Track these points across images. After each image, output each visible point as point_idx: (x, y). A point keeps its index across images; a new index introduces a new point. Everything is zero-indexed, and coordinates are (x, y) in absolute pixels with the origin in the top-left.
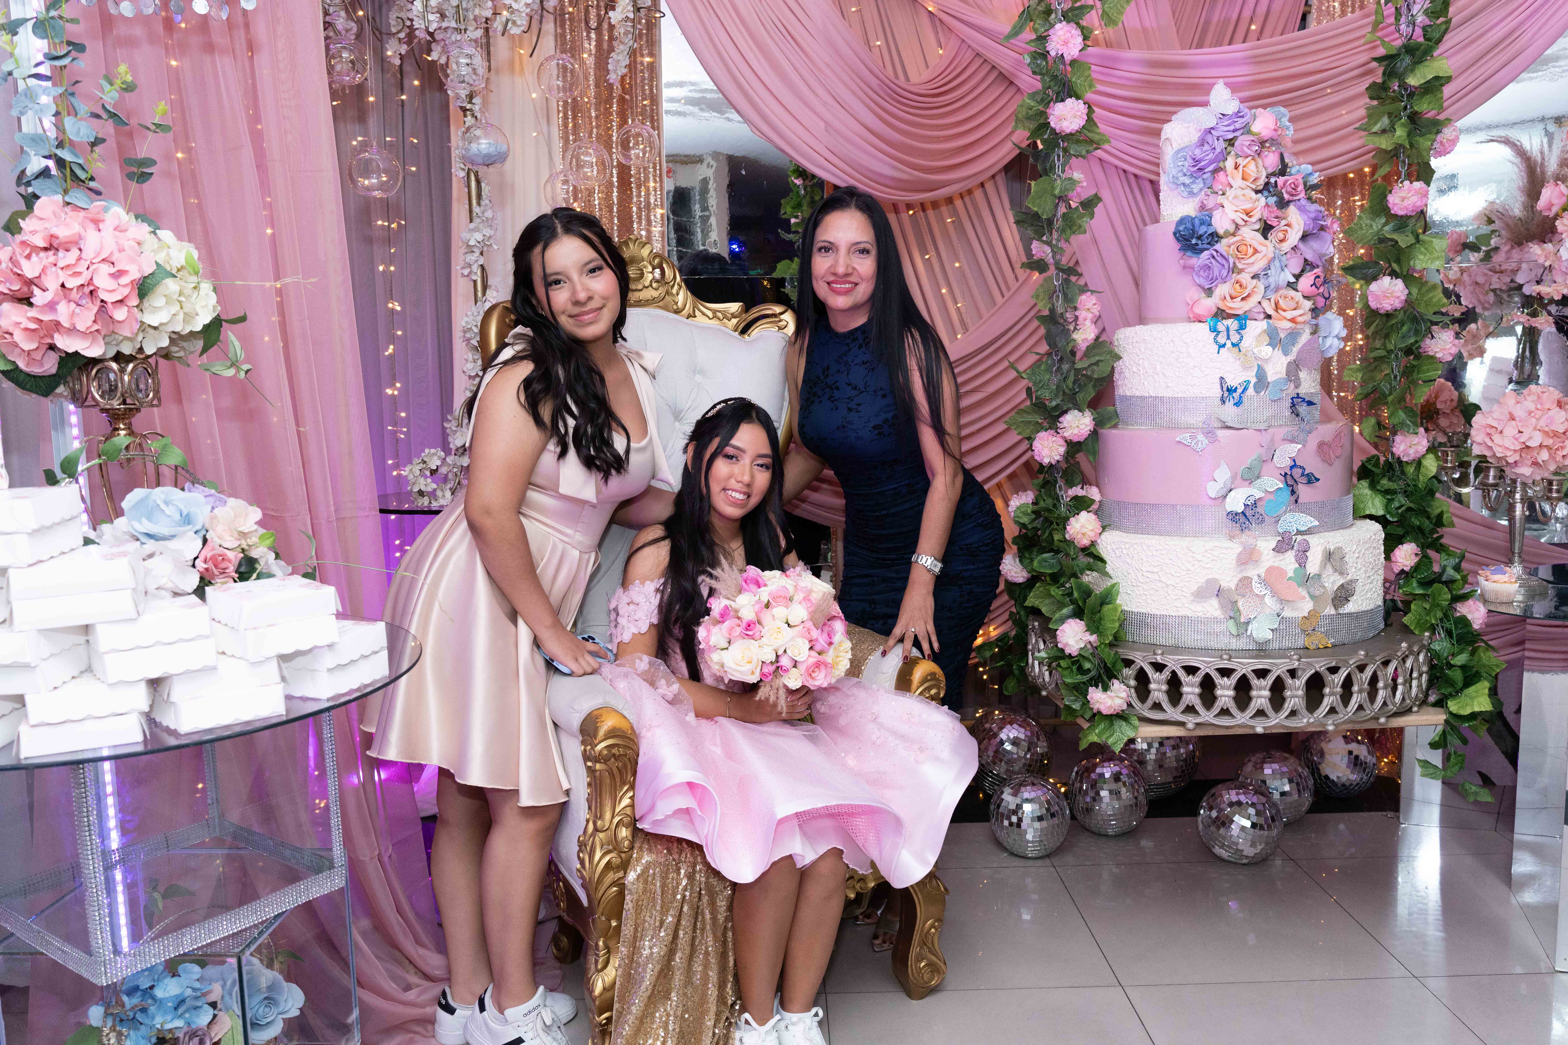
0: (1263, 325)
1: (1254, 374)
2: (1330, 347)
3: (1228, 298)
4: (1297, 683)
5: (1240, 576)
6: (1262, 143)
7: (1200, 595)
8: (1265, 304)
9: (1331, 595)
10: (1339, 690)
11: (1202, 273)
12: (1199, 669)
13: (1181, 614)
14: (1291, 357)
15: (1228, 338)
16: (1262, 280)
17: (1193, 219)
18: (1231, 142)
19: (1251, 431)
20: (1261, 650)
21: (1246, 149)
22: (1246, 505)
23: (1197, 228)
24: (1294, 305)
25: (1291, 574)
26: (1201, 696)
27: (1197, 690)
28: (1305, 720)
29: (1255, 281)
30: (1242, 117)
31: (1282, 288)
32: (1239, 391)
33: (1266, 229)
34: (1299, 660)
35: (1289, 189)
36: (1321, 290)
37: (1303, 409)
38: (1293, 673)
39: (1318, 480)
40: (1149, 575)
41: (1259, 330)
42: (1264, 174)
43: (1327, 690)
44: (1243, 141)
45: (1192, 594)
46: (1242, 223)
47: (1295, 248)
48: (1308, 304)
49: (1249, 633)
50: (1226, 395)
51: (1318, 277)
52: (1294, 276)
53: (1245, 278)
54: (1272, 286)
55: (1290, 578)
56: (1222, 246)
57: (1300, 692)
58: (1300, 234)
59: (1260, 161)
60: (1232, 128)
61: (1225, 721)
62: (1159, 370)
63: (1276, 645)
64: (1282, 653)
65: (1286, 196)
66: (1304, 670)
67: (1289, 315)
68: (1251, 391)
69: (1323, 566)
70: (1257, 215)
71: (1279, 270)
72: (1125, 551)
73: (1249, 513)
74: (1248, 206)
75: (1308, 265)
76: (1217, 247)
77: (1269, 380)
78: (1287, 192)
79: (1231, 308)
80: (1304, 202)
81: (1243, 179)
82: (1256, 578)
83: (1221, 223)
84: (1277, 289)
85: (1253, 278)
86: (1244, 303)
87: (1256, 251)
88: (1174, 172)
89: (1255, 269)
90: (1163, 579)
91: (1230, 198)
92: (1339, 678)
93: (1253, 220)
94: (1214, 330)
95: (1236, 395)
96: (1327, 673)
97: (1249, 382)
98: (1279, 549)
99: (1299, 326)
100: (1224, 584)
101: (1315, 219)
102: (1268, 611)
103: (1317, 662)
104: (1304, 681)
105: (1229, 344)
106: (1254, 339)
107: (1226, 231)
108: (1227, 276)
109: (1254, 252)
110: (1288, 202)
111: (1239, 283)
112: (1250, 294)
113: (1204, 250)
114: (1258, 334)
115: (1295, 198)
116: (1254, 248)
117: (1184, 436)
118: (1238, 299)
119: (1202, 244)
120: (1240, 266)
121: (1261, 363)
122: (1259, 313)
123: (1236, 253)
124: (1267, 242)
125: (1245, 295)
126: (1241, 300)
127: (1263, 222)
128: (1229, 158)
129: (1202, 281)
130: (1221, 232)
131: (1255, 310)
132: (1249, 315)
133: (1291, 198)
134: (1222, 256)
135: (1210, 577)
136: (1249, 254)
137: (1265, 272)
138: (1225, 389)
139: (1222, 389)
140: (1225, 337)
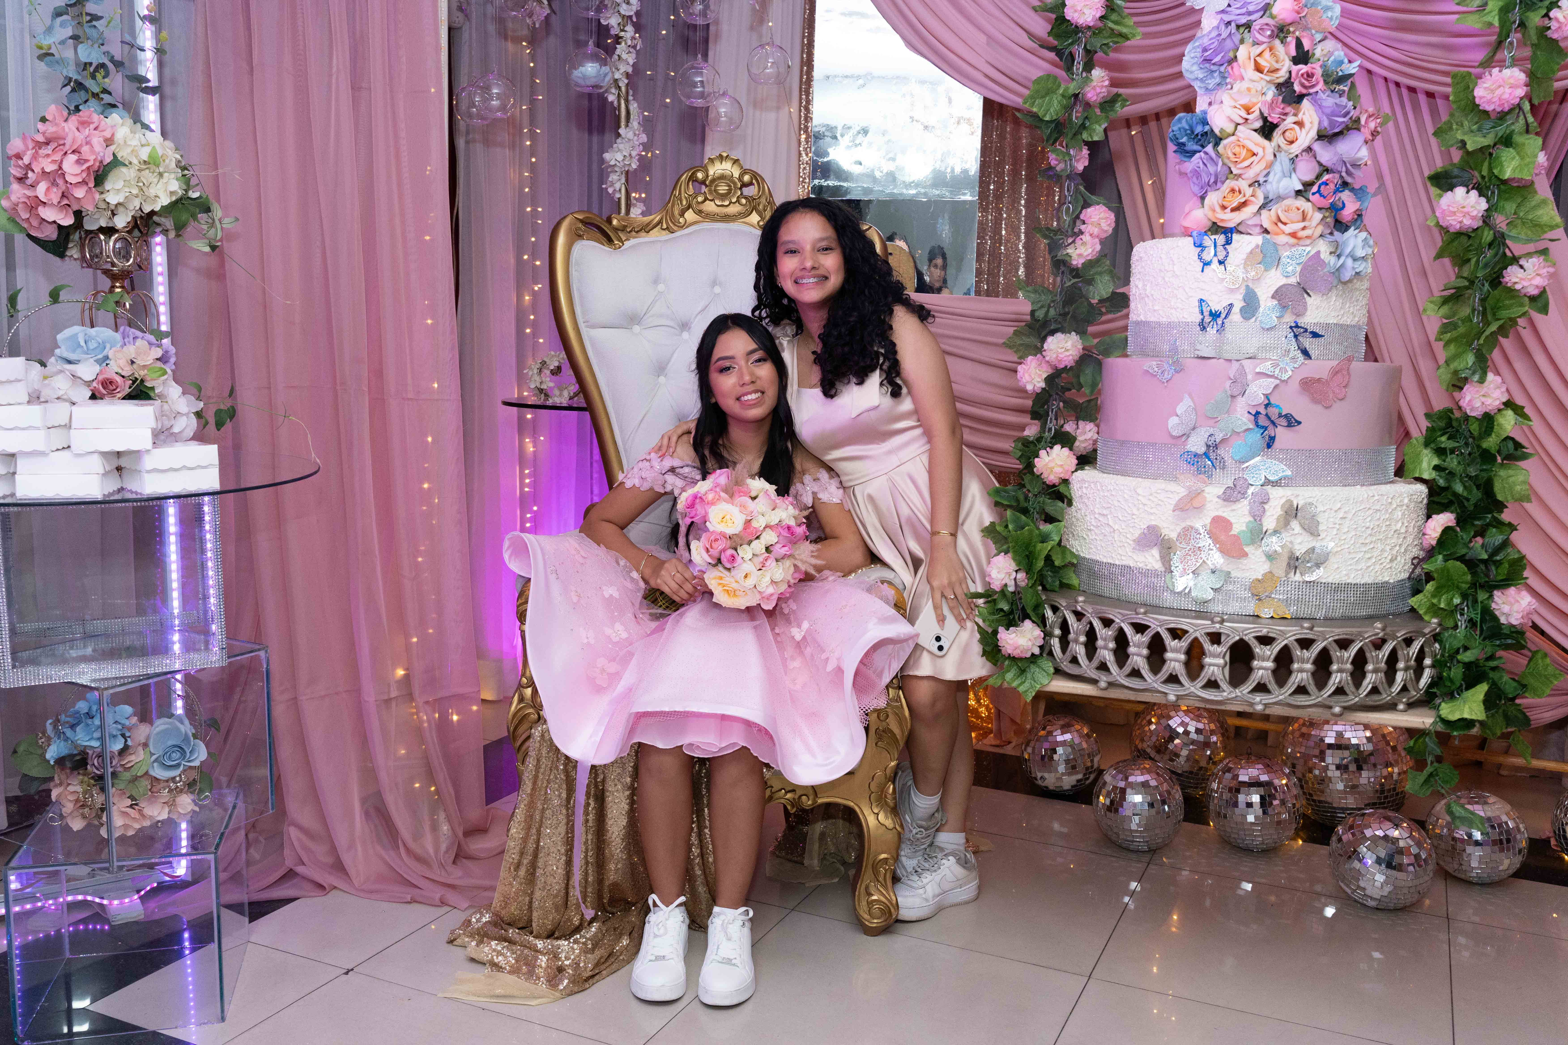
0: (1258, 240)
1: (1241, 297)
3: (1220, 208)
5: (1183, 525)
6: (1281, 28)
8: (1263, 216)
11: (1195, 179)
12: (1113, 621)
13: (1124, 563)
14: (1293, 279)
15: (1214, 254)
16: (1262, 188)
18: (1247, 27)
19: (1221, 361)
22: (1209, 446)
23: (1195, 128)
24: (1298, 217)
25: (1243, 528)
26: (1114, 652)
27: (1111, 645)
28: (1227, 694)
29: (1253, 189)
31: (1286, 198)
32: (1223, 316)
33: (1267, 129)
34: (1222, 623)
35: (1303, 81)
37: (1306, 341)
38: (1213, 637)
39: (1297, 422)
40: (1100, 517)
41: (1253, 246)
42: (1287, 65)
44: (1260, 26)
45: (1135, 541)
46: (1242, 121)
47: (1307, 150)
48: (1318, 217)
50: (1208, 319)
51: (1324, 183)
52: (1304, 183)
53: (1241, 184)
54: (1274, 195)
55: (1242, 533)
58: (1314, 134)
59: (1281, 48)
60: (1244, 10)
61: (1136, 683)
63: (1218, 608)
65: (1300, 89)
66: (1227, 636)
67: (1288, 229)
68: (1236, 316)
69: (1282, 522)
70: (1257, 112)
71: (1283, 176)
73: (1211, 455)
74: (1249, 100)
75: (1321, 170)
76: (1207, 147)
77: (1262, 304)
78: (1300, 83)
79: (1222, 220)
80: (1323, 96)
81: (1257, 70)
82: (1200, 529)
83: (1219, 121)
84: (1281, 198)
85: (1251, 185)
86: (1235, 214)
87: (1254, 154)
89: (1251, 174)
90: (1111, 523)
91: (1233, 93)
93: (1250, 117)
94: (1199, 244)
95: (1219, 320)
96: (1256, 642)
97: (1231, 305)
98: (1226, 498)
99: (1303, 242)
100: (1165, 532)
101: (1336, 116)
105: (1215, 261)
106: (1244, 256)
107: (1222, 130)
108: (1216, 182)
109: (1250, 154)
110: (1300, 98)
111: (1233, 191)
112: (1244, 204)
113: (1195, 152)
114: (1249, 250)
115: (1312, 91)
116: (1249, 150)
117: (1152, 364)
118: (1228, 210)
119: (1192, 146)
120: (1235, 171)
121: (1251, 285)
122: (1256, 225)
123: (1231, 155)
124: (1266, 142)
125: (1235, 205)
126: (1233, 210)
127: (1265, 119)
128: (1242, 47)
129: (1196, 189)
130: (1217, 131)
131: (1250, 222)
132: (1240, 228)
133: (1304, 91)
134: (1212, 159)
135: (1154, 523)
136: (1241, 157)
137: (1265, 179)
138: (1206, 314)
139: (1202, 313)
140: (1212, 254)
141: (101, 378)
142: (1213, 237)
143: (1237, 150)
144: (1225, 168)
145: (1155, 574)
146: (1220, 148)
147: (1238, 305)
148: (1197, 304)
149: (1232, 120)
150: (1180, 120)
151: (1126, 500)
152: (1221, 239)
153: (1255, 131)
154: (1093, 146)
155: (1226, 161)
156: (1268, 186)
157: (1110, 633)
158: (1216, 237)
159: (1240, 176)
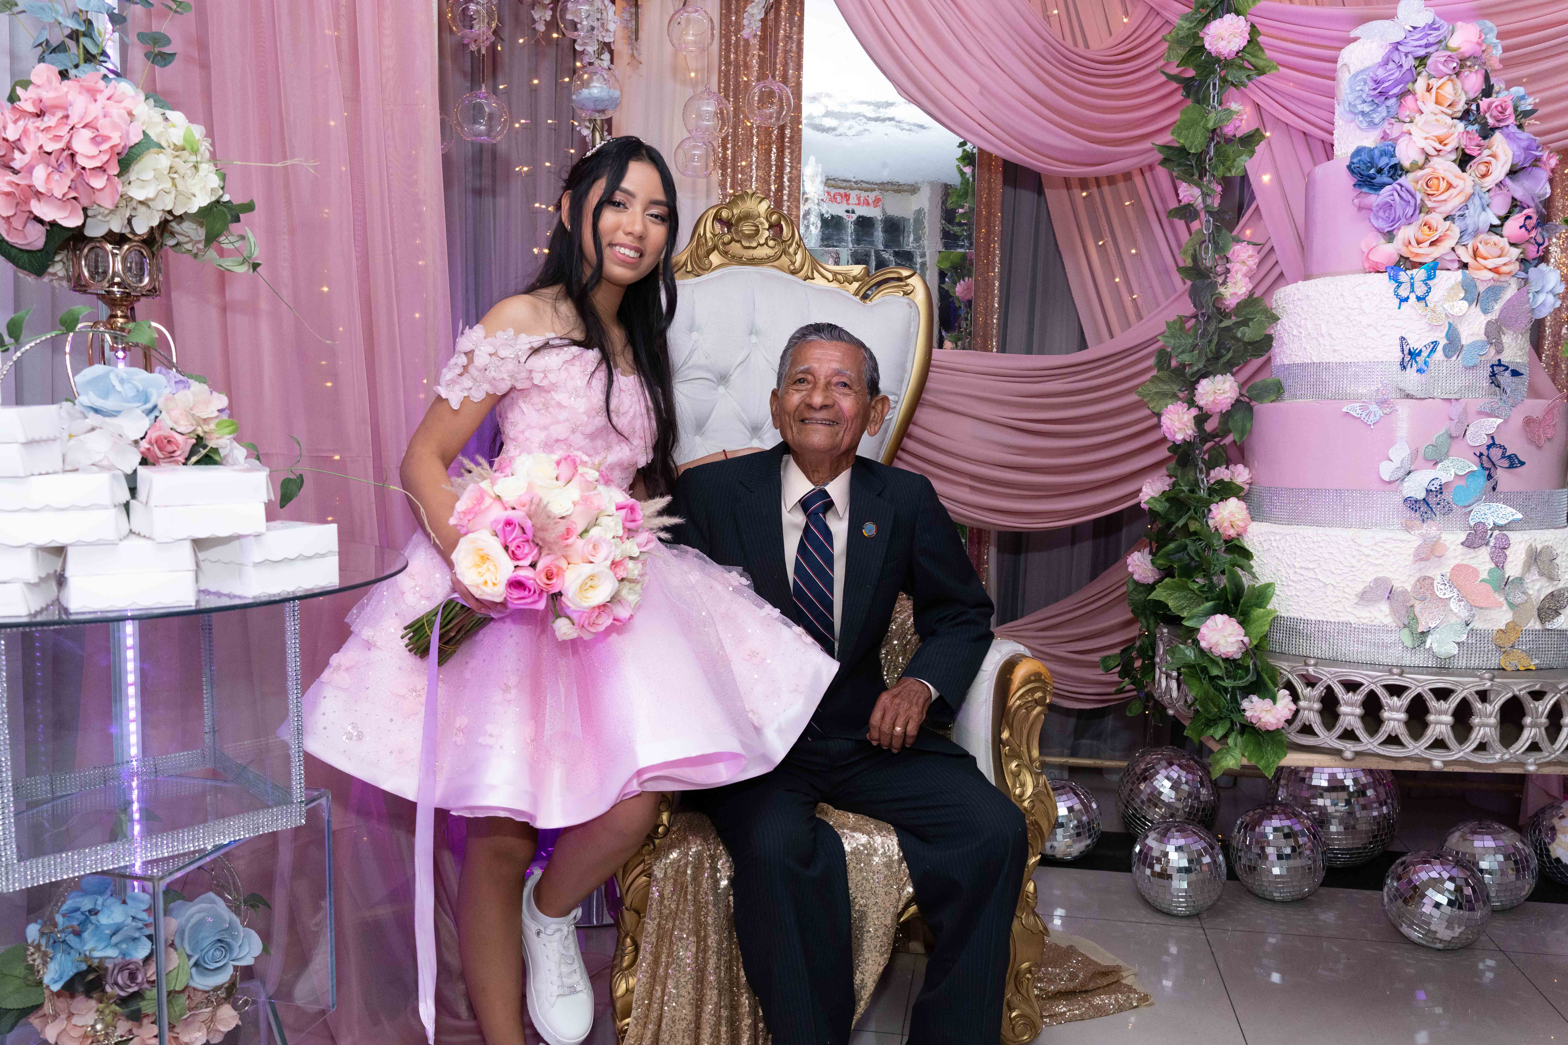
0: (1458, 275)
1: (1444, 334)
2: (1543, 304)
3: (1414, 242)
4: (1489, 708)
5: (1418, 575)
6: (1462, 61)
7: (1365, 597)
8: (1460, 251)
9: (1536, 604)
10: (1544, 720)
11: (1381, 213)
12: (1361, 684)
13: (1341, 620)
14: (1493, 316)
15: (1413, 291)
16: (1457, 222)
17: (1371, 150)
18: (1422, 60)
19: (1437, 401)
20: (1443, 667)
21: (1441, 67)
22: (1428, 491)
23: (1376, 160)
24: (1498, 252)
25: (1484, 575)
26: (1363, 718)
27: (1359, 711)
28: (1498, 756)
29: (1448, 223)
30: (1437, 29)
31: (1482, 233)
32: (1425, 354)
33: (1464, 160)
34: (1492, 680)
35: (1495, 113)
36: (1533, 234)
37: (1505, 378)
38: (1483, 696)
39: (1522, 463)
40: (1303, 572)
41: (1452, 282)
42: (1464, 99)
43: (1528, 720)
44: (1437, 58)
45: (1356, 595)
46: (1433, 152)
47: (1500, 184)
48: (1515, 252)
49: (1428, 645)
51: (1529, 217)
52: (1500, 218)
53: (1435, 218)
54: (1470, 230)
55: (1483, 581)
56: (1406, 180)
57: (1493, 721)
58: (1507, 168)
59: (1458, 82)
60: (1424, 42)
61: (1393, 751)
62: (1324, 330)
63: (1462, 663)
64: (1470, 671)
65: (1491, 121)
66: (1498, 693)
67: (1490, 263)
68: (1439, 354)
69: (1527, 567)
70: (1452, 144)
71: (1479, 209)
72: (1274, 544)
73: (1432, 500)
74: (1441, 132)
75: (1516, 205)
76: (1400, 180)
77: (1463, 342)
78: (1491, 116)
79: (1417, 255)
80: (1513, 129)
81: (1437, 102)
82: (1438, 579)
83: (1406, 154)
84: (1476, 232)
85: (1445, 219)
86: (1433, 248)
87: (1450, 186)
88: (1351, 98)
89: (1448, 208)
90: (1320, 577)
91: (1419, 125)
92: (1544, 706)
94: (1394, 280)
95: (1420, 359)
96: (1529, 698)
97: (1435, 343)
98: (1469, 544)
99: (1503, 278)
100: (1397, 585)
101: (1528, 149)
102: (1453, 620)
103: (1515, 684)
104: (1497, 707)
105: (1413, 298)
106: (1446, 292)
107: (1409, 162)
108: (1413, 215)
109: (1448, 187)
110: (1493, 129)
111: (1426, 225)
112: (1440, 239)
113: (1383, 185)
114: (1450, 286)
115: (1502, 124)
116: (1448, 183)
117: (1355, 407)
118: (1424, 245)
119: (1382, 178)
120: (1429, 205)
121: (1453, 322)
122: (1452, 261)
123: (1425, 188)
124: (1464, 174)
125: (1431, 239)
126: (1430, 245)
127: (1461, 151)
128: (1419, 79)
129: (1381, 223)
130: (1405, 163)
131: (1448, 258)
132: (1440, 264)
133: (1497, 124)
134: (1408, 191)
135: (1380, 575)
136: (1442, 189)
137: (1461, 213)
139: (1402, 352)
140: (1409, 290)
141: (153, 435)
142: (1409, 273)
143: (1433, 182)
147: (1441, 343)
148: (1398, 342)
149: (1423, 152)
151: (1341, 552)
152: (1420, 274)
153: (1453, 162)
156: (1465, 220)
157: (1357, 697)
159: (1434, 210)
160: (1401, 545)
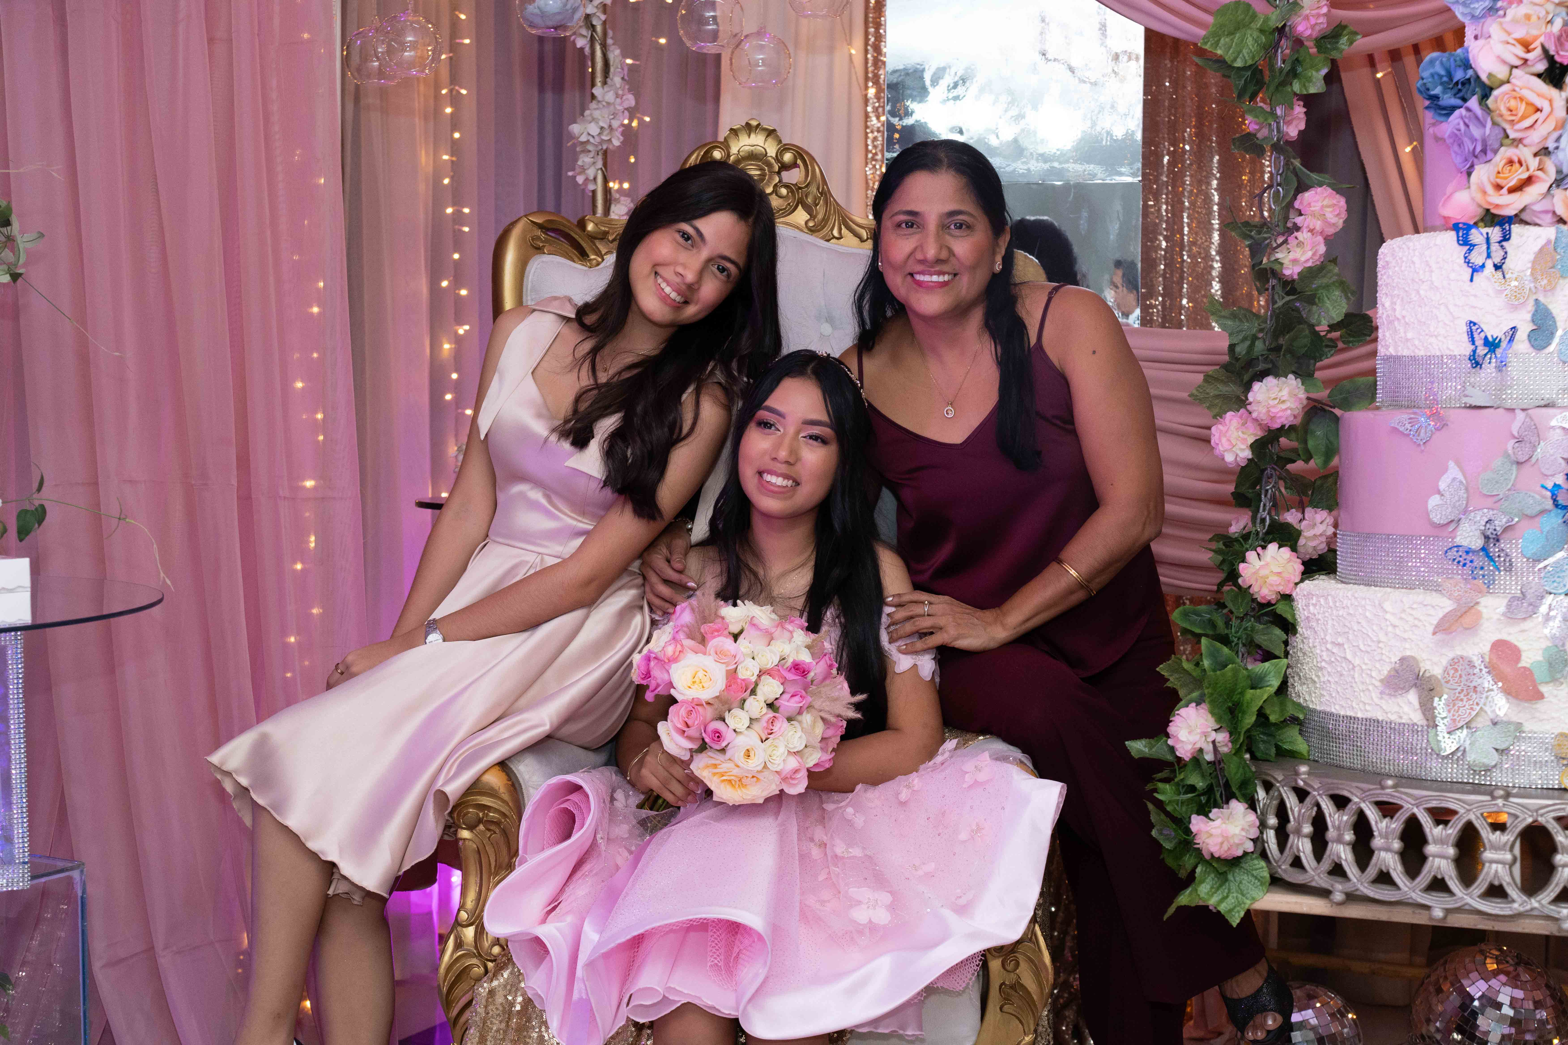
0: (1548, 232)
1: (1529, 317)
3: (1493, 188)
4: (1503, 837)
5: (1450, 655)
8: (1558, 197)
13: (1369, 715)
16: (1553, 158)
19: (1501, 410)
22: (1487, 538)
25: (1537, 656)
26: (1353, 847)
27: (1348, 838)
29: (1538, 159)
32: (1504, 345)
33: (1553, 72)
41: (1542, 242)
43: (1560, 858)
46: (1518, 62)
50: (1482, 350)
53: (1523, 153)
57: (1510, 855)
61: (1384, 893)
63: (1506, 778)
68: (1522, 344)
70: (1540, 49)
73: (1492, 551)
74: (1529, 34)
76: (1471, 102)
77: (1560, 327)
79: (1497, 206)
82: (1473, 660)
83: (1485, 62)
85: (1538, 153)
86: (1515, 196)
87: (1534, 108)
89: (1535, 138)
90: (1349, 657)
93: (1530, 56)
94: (1465, 241)
95: (1499, 351)
96: (1558, 827)
97: (1514, 329)
98: (1514, 612)
100: (1425, 667)
103: (1536, 806)
104: (1514, 837)
105: (1489, 265)
106: (1532, 257)
107: (1490, 75)
108: (1484, 151)
109: (1531, 109)
111: (1511, 162)
112: (1529, 181)
113: (1453, 108)
114: (1536, 249)
116: (1529, 104)
117: (1400, 419)
118: (1505, 191)
119: (1448, 100)
120: (1512, 135)
121: (1542, 299)
122: (1546, 212)
123: (1504, 111)
124: (1552, 92)
125: (1512, 183)
126: (1512, 191)
127: (1550, 59)
129: (1458, 160)
130: (1484, 77)
131: (1537, 208)
132: (1524, 216)
134: (1477, 118)
135: (1408, 653)
136: (1520, 114)
137: (1555, 145)
138: (1479, 342)
139: (1473, 342)
140: (1485, 255)
142: (1484, 231)
143: (1513, 103)
144: (1497, 130)
145: (1413, 728)
146: (1490, 102)
147: (1525, 329)
148: (1465, 329)
149: (1504, 62)
150: (1432, 62)
151: (1369, 621)
152: (1495, 233)
153: (1539, 76)
154: (1308, 100)
155: (1498, 120)
156: (1560, 155)
157: (1346, 818)
158: (1489, 230)
159: (1520, 141)
160: (1432, 612)
